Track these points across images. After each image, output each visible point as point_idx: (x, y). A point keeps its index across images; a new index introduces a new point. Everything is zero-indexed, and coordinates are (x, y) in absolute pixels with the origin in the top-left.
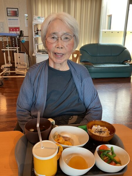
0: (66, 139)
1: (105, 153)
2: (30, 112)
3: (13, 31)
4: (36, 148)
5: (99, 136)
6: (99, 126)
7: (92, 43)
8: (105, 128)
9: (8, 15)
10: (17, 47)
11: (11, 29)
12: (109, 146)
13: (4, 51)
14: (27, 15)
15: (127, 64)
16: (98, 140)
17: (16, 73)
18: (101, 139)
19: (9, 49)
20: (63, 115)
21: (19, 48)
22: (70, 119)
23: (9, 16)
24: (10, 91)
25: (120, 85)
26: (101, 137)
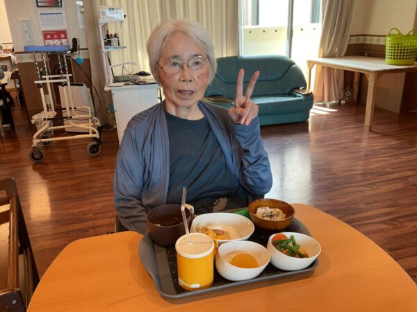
0: (218, 233)
1: (284, 244)
2: (140, 200)
3: (52, 38)
4: (180, 245)
5: (270, 222)
6: (268, 208)
7: (225, 56)
8: (278, 210)
9: (40, 4)
10: (66, 74)
11: (48, 35)
12: (288, 235)
13: (39, 84)
14: (81, 3)
15: (298, 95)
16: (269, 227)
17: (67, 130)
18: (273, 225)
19: (50, 79)
20: (202, 198)
21: (71, 75)
22: (215, 204)
23: (41, 7)
24: (61, 169)
25: (289, 139)
26: (274, 222)
